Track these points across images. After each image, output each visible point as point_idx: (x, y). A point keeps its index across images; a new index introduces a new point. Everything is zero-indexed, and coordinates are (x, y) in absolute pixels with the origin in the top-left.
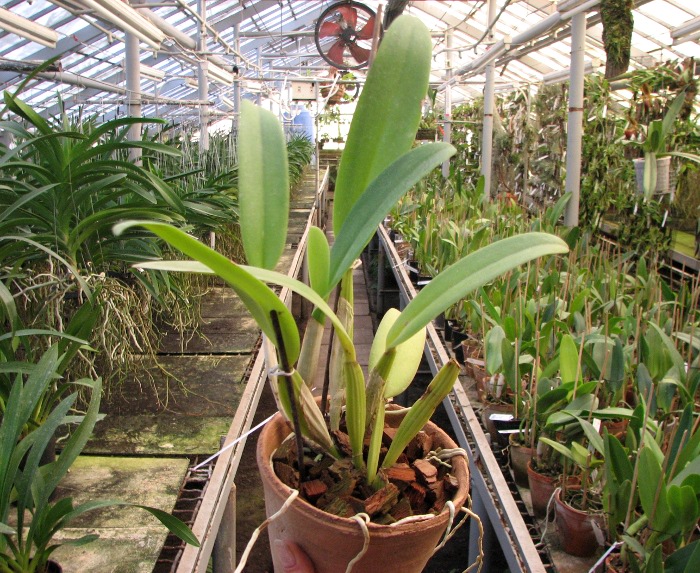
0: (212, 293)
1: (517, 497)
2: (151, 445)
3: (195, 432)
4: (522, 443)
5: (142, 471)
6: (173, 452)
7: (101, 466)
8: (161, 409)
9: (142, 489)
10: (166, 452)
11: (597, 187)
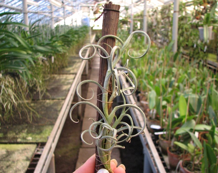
0: (54, 77)
1: (162, 160)
2: (24, 138)
3: (41, 132)
4: (164, 138)
5: (18, 150)
6: (31, 141)
7: (3, 148)
8: (29, 123)
9: (17, 159)
10: (29, 141)
11: (181, 39)
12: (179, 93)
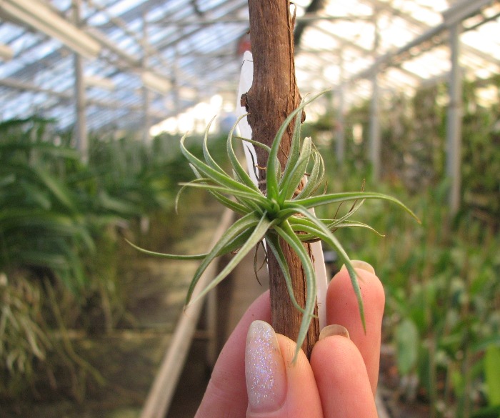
11: (468, 169)
12: (475, 328)
